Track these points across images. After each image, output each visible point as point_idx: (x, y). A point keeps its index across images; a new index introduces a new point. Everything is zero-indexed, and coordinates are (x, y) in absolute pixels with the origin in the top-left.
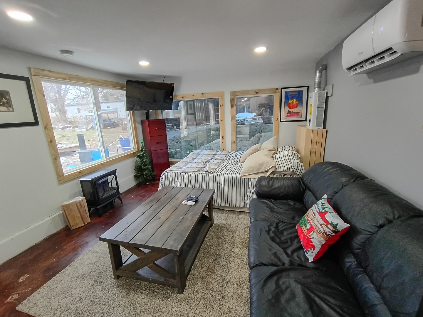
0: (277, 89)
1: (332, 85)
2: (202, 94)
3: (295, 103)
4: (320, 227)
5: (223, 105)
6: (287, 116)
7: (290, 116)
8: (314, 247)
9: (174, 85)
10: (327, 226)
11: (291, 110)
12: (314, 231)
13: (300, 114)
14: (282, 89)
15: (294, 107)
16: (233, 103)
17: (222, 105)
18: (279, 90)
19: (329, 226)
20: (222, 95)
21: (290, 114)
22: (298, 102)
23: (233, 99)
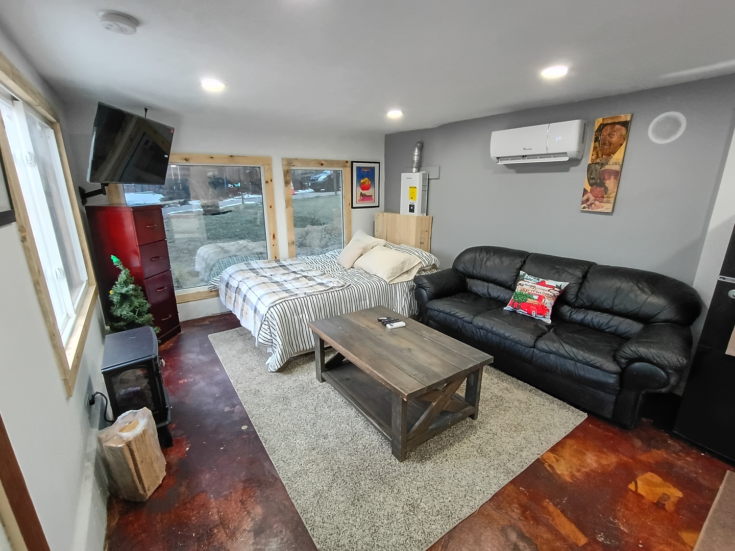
0: (347, 162)
1: (438, 167)
2: (231, 156)
3: (367, 183)
4: (549, 293)
5: (271, 181)
6: (360, 200)
7: (362, 200)
8: (548, 310)
9: (174, 131)
10: (554, 289)
11: (363, 192)
12: (545, 298)
13: (373, 197)
14: (352, 162)
15: (367, 188)
16: (287, 178)
17: (269, 180)
18: (349, 164)
19: (556, 289)
20: (268, 162)
21: (364, 197)
22: (370, 182)
23: (287, 171)
